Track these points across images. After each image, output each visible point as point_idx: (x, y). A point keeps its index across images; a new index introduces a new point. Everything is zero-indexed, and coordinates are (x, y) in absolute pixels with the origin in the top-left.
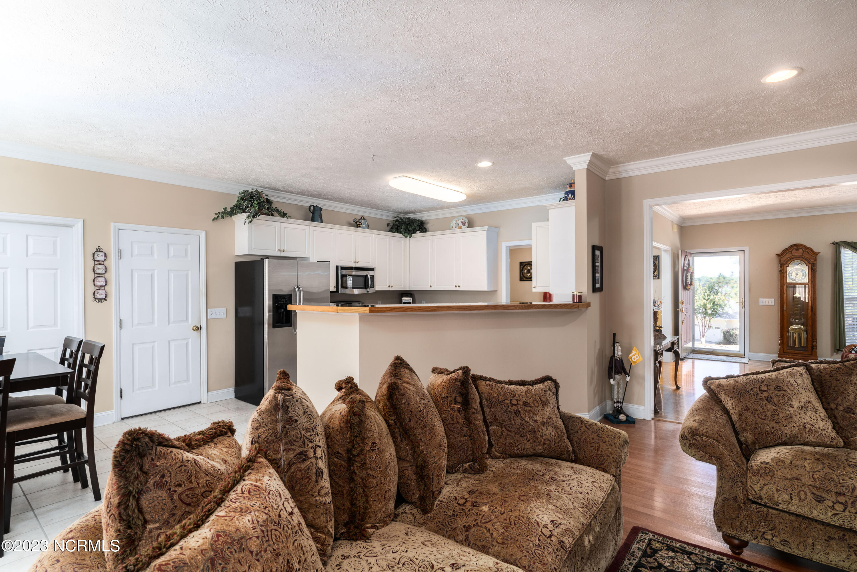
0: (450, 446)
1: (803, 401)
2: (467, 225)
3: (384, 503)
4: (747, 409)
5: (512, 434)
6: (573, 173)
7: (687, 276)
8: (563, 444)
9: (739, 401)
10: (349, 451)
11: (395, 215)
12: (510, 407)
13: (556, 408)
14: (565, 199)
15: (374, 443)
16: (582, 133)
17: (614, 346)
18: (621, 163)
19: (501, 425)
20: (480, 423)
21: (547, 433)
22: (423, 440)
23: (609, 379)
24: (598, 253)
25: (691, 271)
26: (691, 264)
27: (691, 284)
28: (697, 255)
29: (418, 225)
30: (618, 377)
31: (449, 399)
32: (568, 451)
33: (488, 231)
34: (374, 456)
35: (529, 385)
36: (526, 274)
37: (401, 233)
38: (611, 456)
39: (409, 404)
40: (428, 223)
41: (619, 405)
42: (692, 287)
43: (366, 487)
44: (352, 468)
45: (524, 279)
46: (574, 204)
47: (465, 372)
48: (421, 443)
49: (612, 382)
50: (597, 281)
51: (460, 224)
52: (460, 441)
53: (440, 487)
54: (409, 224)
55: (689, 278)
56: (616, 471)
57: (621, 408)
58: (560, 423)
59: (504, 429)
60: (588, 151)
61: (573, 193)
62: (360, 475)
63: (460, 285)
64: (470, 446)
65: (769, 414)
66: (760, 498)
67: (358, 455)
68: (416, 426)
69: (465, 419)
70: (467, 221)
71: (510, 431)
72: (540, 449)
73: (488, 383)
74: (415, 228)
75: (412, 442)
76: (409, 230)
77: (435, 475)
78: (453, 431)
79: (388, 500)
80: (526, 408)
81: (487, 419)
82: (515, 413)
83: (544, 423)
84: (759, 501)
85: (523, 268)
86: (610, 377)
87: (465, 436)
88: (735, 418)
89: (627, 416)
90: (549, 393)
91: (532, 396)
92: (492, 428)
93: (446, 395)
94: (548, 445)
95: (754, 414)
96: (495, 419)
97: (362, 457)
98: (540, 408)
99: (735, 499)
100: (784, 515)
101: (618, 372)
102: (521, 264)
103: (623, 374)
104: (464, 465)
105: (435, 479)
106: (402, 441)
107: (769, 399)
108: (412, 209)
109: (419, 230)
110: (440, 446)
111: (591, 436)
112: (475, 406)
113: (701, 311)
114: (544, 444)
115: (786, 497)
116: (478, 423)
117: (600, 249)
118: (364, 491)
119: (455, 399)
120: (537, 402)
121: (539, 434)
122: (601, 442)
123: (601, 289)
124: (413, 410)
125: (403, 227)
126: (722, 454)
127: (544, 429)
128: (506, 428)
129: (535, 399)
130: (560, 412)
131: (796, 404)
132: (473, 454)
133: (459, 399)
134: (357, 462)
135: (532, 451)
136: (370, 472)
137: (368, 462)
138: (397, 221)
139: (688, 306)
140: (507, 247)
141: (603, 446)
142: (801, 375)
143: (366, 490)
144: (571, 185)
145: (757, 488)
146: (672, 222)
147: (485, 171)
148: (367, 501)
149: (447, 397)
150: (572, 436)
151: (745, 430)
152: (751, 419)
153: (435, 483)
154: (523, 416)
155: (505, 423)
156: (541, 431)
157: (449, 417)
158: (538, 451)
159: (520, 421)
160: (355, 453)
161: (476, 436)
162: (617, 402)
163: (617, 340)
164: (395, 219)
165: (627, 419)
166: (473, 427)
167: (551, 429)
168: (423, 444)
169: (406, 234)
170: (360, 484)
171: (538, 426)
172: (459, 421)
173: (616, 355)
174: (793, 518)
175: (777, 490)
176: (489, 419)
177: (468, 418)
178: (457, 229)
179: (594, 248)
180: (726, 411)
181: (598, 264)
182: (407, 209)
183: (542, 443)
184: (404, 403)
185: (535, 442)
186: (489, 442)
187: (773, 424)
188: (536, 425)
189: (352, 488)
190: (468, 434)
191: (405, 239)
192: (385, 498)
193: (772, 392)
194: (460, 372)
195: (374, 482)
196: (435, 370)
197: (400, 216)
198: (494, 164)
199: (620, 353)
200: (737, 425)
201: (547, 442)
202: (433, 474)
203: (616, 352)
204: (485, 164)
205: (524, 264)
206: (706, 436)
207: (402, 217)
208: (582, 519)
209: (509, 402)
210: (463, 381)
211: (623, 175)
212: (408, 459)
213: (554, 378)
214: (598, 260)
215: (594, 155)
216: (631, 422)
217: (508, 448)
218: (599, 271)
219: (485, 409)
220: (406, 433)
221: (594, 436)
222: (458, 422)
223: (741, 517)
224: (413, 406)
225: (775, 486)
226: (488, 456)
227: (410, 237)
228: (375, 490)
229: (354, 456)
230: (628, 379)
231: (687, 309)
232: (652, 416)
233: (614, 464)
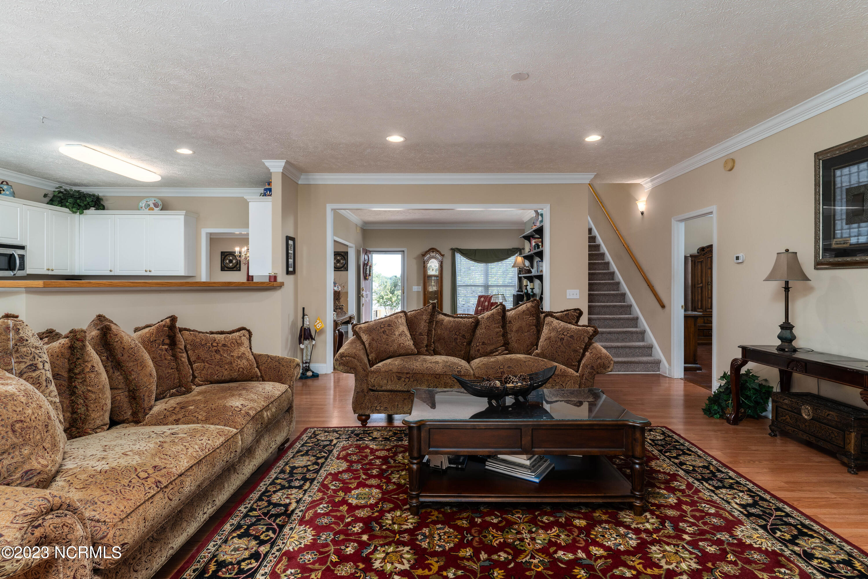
0: (159, 378)
1: (401, 331)
2: (160, 207)
3: (102, 413)
4: (373, 340)
5: (213, 366)
6: (271, 173)
7: (366, 269)
8: (253, 371)
9: (370, 335)
10: (70, 370)
11: (57, 186)
12: (211, 348)
13: (248, 348)
14: (265, 195)
15: (93, 366)
16: (276, 144)
17: (303, 318)
18: (310, 173)
19: (203, 361)
20: (185, 359)
21: (241, 363)
22: (135, 370)
23: (299, 344)
24: (291, 242)
25: (370, 264)
26: (370, 260)
27: (370, 275)
28: (374, 253)
29: (92, 201)
30: (307, 342)
31: (158, 341)
32: (257, 376)
33: (186, 216)
34: (93, 376)
35: (228, 333)
36: (227, 263)
37: (66, 207)
38: (287, 374)
39: (121, 342)
40: (107, 200)
41: (307, 365)
42: (370, 278)
43: (86, 399)
44: (73, 384)
45: (226, 269)
46: (271, 200)
47: (172, 319)
48: (133, 373)
49: (302, 346)
50: (290, 266)
51: (152, 206)
52: (168, 373)
53: (150, 405)
54: (79, 198)
55: (368, 270)
56: (290, 383)
57: (309, 366)
58: (251, 357)
59: (206, 364)
60: (282, 159)
61: (270, 190)
62: (81, 389)
63: (151, 270)
64: (177, 376)
65: (384, 340)
66: (374, 386)
67: (79, 374)
68: (128, 359)
69: (172, 356)
70: (160, 203)
71: (211, 364)
72: (235, 375)
73: (191, 332)
74: (88, 204)
75: (125, 372)
76: (79, 205)
77: (146, 397)
78: (161, 366)
79: (105, 411)
80: (225, 348)
81: (191, 359)
82: (216, 352)
83: (239, 357)
84: (373, 388)
85: (224, 258)
86: (300, 343)
87: (172, 369)
88: (367, 346)
89: (313, 372)
90: (243, 338)
91: (230, 340)
92: (195, 366)
93: (154, 339)
94: (242, 372)
95: (376, 342)
96: (199, 358)
97: (83, 375)
98: (236, 347)
99: (363, 391)
100: (385, 393)
101: (306, 339)
102: (222, 253)
103: (310, 339)
104: (171, 391)
105: (146, 399)
106: (114, 373)
107: (384, 332)
108: (85, 182)
109: (93, 207)
110: (151, 375)
111: (275, 364)
112: (181, 347)
113: (388, 303)
114: (239, 371)
115: (385, 381)
116: (183, 359)
117: (293, 239)
118: (84, 402)
119: (163, 341)
120: (234, 344)
121: (234, 365)
122: (281, 366)
123: (294, 272)
124: (125, 347)
125: (70, 200)
126: (356, 365)
127: (239, 361)
128: (208, 363)
129: (232, 342)
130: (252, 352)
131: (397, 333)
132: (180, 381)
133: (167, 341)
134: (78, 379)
135: (229, 376)
136: (89, 388)
137: (88, 380)
138: (60, 192)
139: (368, 292)
140: (207, 233)
141: (282, 368)
142: (401, 317)
143: (86, 401)
144: (269, 184)
145: (372, 380)
146: (356, 225)
147: (185, 158)
148: (88, 410)
149: (156, 340)
150: (260, 367)
151: (371, 352)
152: (374, 344)
153: (146, 402)
154: (222, 353)
155: (207, 359)
156: (236, 362)
157: (158, 356)
158: (233, 376)
159: (220, 357)
160: (77, 371)
161: (182, 368)
162: (306, 363)
163: (306, 313)
164: (57, 190)
165: (313, 375)
166: (180, 362)
167: (244, 361)
168: (135, 373)
169: (74, 210)
170: (81, 396)
171: (234, 359)
172: (166, 357)
173: (305, 325)
174: (389, 393)
175: (382, 379)
176: (192, 359)
177: (175, 355)
178: (147, 211)
179: (288, 238)
180: (363, 343)
181: (291, 252)
182: (77, 181)
183: (237, 370)
184: (117, 341)
185: (231, 370)
186: (193, 375)
187: (385, 346)
188: (232, 358)
189: (72, 400)
190: (175, 367)
191: (73, 215)
192: (103, 409)
193: (386, 328)
194: (168, 320)
195: (93, 396)
196: (136, 330)
197: (64, 187)
198: (194, 152)
199: (308, 323)
200: (368, 350)
201: (241, 370)
202: (144, 396)
203: (305, 322)
204: (185, 151)
205: (226, 254)
206: (348, 356)
207: (68, 188)
208: (263, 403)
209: (210, 345)
210: (171, 326)
211: (312, 182)
212: (120, 387)
213: (248, 328)
214: (291, 248)
215: (287, 163)
216: (316, 376)
217: (209, 377)
218: (292, 258)
219: (189, 352)
220: (119, 365)
221: (277, 363)
222: (166, 359)
223: (366, 401)
224: (126, 344)
225: (381, 377)
226: (192, 384)
227: (80, 214)
228: (94, 403)
229: (76, 374)
230: (314, 342)
231: (367, 295)
232: (332, 371)
233: (289, 378)
